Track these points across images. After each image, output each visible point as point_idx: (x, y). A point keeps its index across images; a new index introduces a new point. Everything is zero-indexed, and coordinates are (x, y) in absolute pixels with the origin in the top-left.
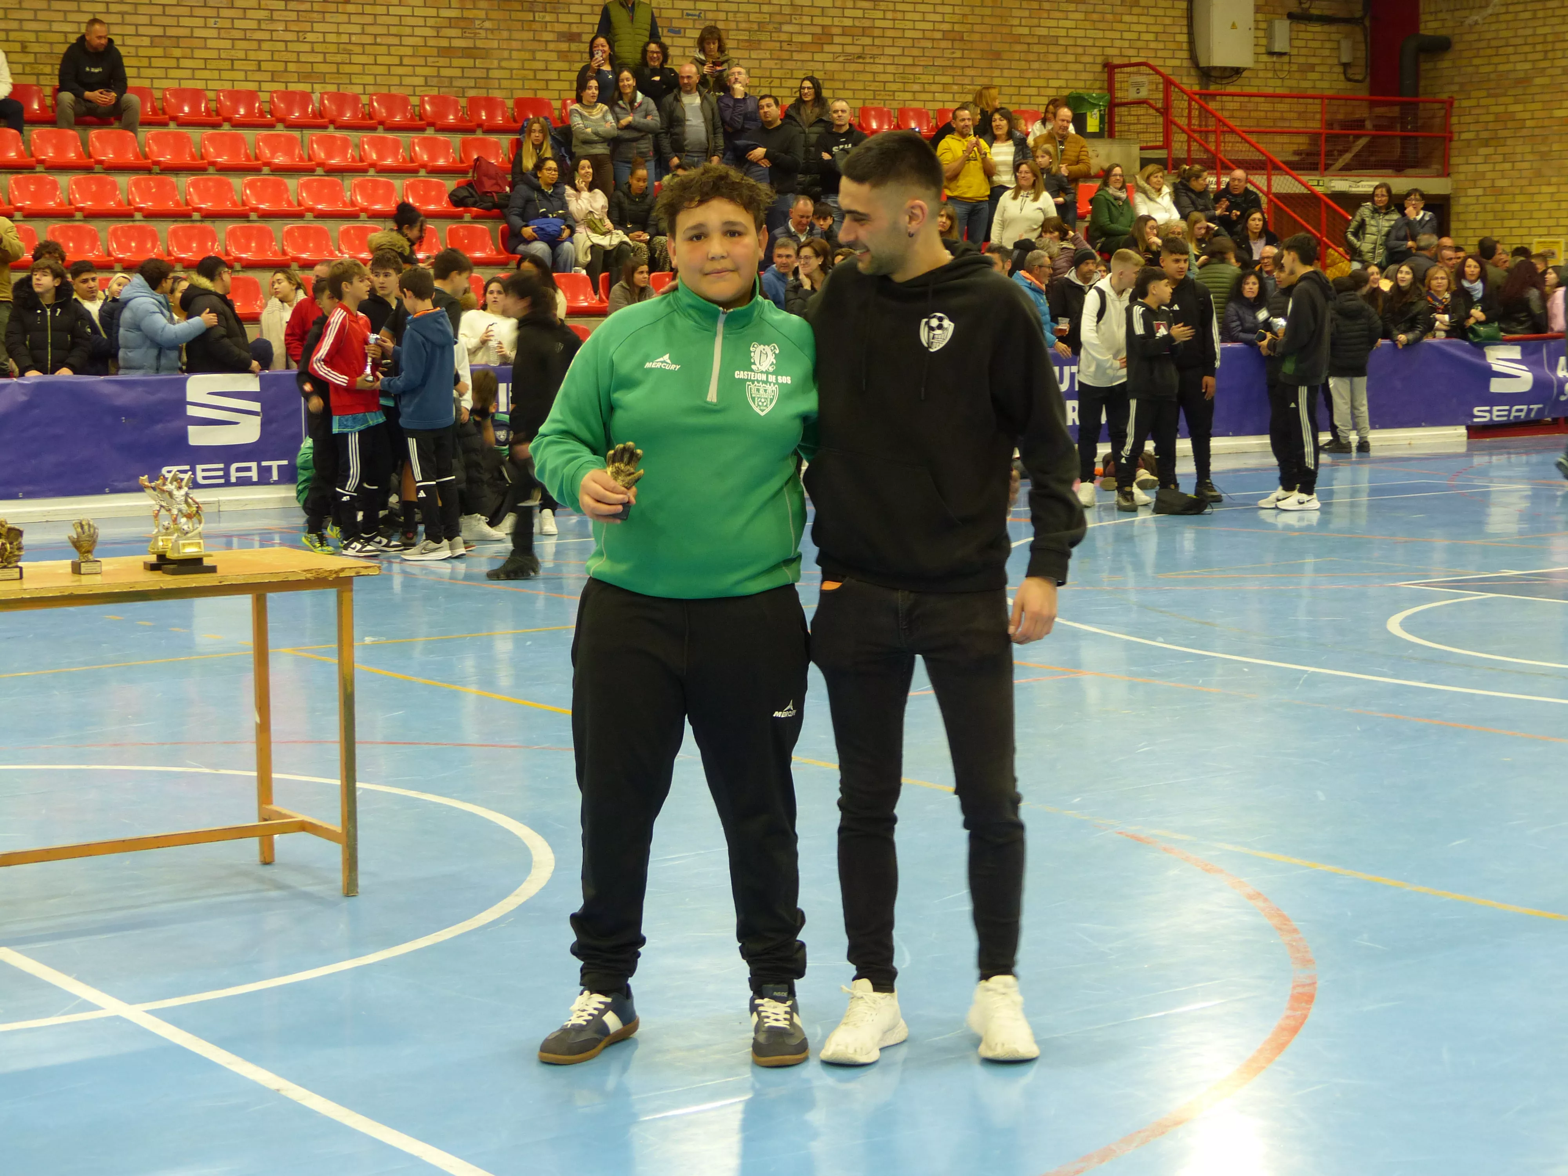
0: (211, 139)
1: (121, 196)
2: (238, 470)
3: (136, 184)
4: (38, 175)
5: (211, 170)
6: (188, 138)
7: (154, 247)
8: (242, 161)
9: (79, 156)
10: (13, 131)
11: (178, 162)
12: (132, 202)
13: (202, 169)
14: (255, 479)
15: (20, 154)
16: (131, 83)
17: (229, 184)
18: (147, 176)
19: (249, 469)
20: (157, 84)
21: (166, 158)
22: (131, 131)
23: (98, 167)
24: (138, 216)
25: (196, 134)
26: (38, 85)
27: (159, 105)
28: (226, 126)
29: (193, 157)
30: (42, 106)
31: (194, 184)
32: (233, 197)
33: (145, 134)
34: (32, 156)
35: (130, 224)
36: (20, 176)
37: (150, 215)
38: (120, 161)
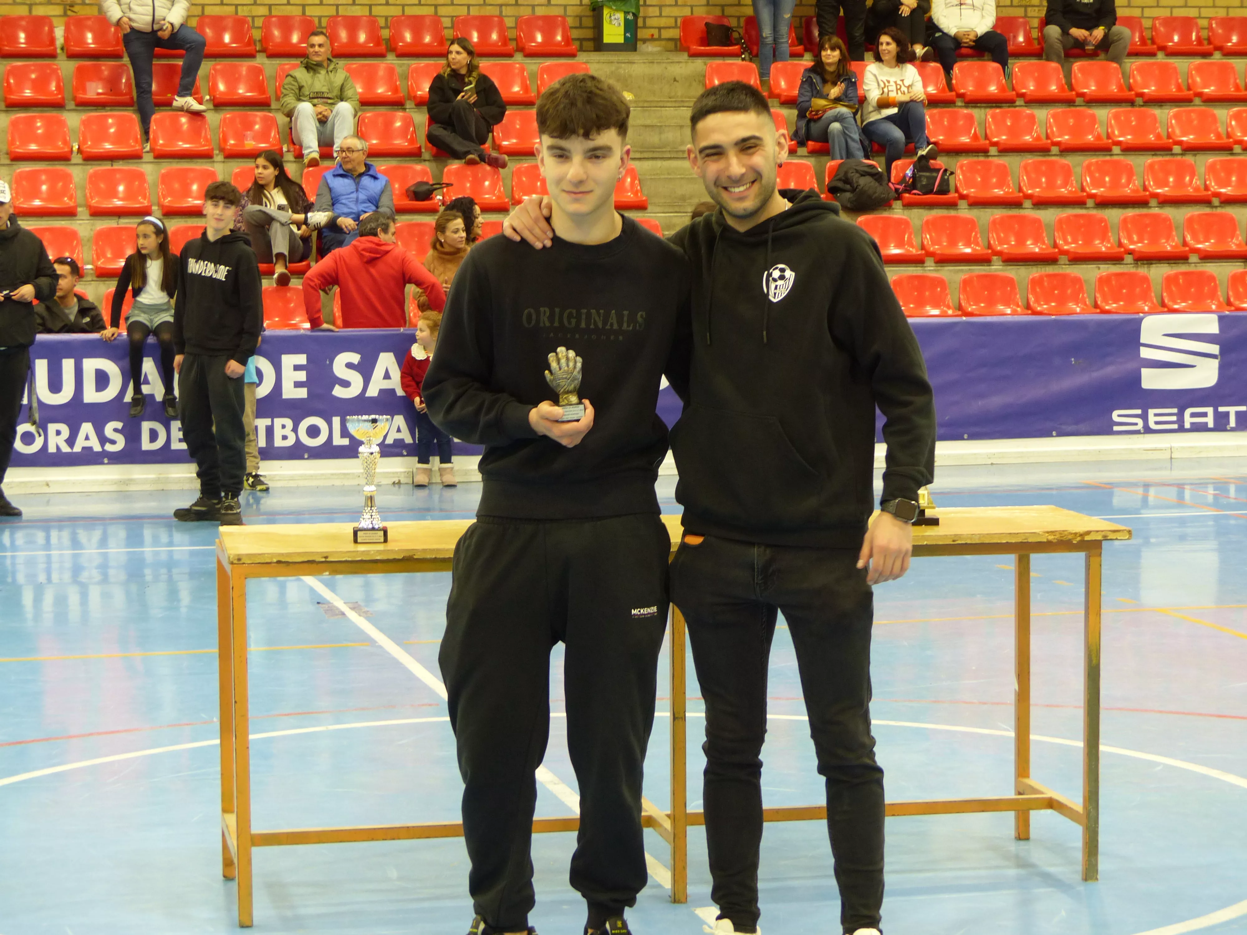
0: (1199, 69)
1: (1101, 130)
2: (1193, 415)
3: (1116, 117)
4: (1017, 108)
5: (1197, 101)
6: (1175, 69)
7: (1129, 182)
8: (1231, 91)
9: (1061, 88)
10: (996, 65)
11: (1163, 93)
12: (1111, 135)
13: (1188, 101)
14: (1211, 425)
15: (1002, 89)
16: (1120, 12)
17: (1214, 117)
18: (1129, 109)
19: (1205, 415)
20: (1148, 13)
21: (1150, 90)
22: (1117, 62)
23: (1079, 100)
24: (1116, 150)
25: (1182, 64)
26: (1026, 16)
27: (1148, 34)
28: (1217, 55)
29: (1179, 88)
30: (1028, 38)
31: (1176, 116)
32: (1217, 128)
33: (1132, 64)
34: (1014, 89)
35: (1108, 158)
36: (998, 111)
37: (1128, 149)
38: (1103, 94)
